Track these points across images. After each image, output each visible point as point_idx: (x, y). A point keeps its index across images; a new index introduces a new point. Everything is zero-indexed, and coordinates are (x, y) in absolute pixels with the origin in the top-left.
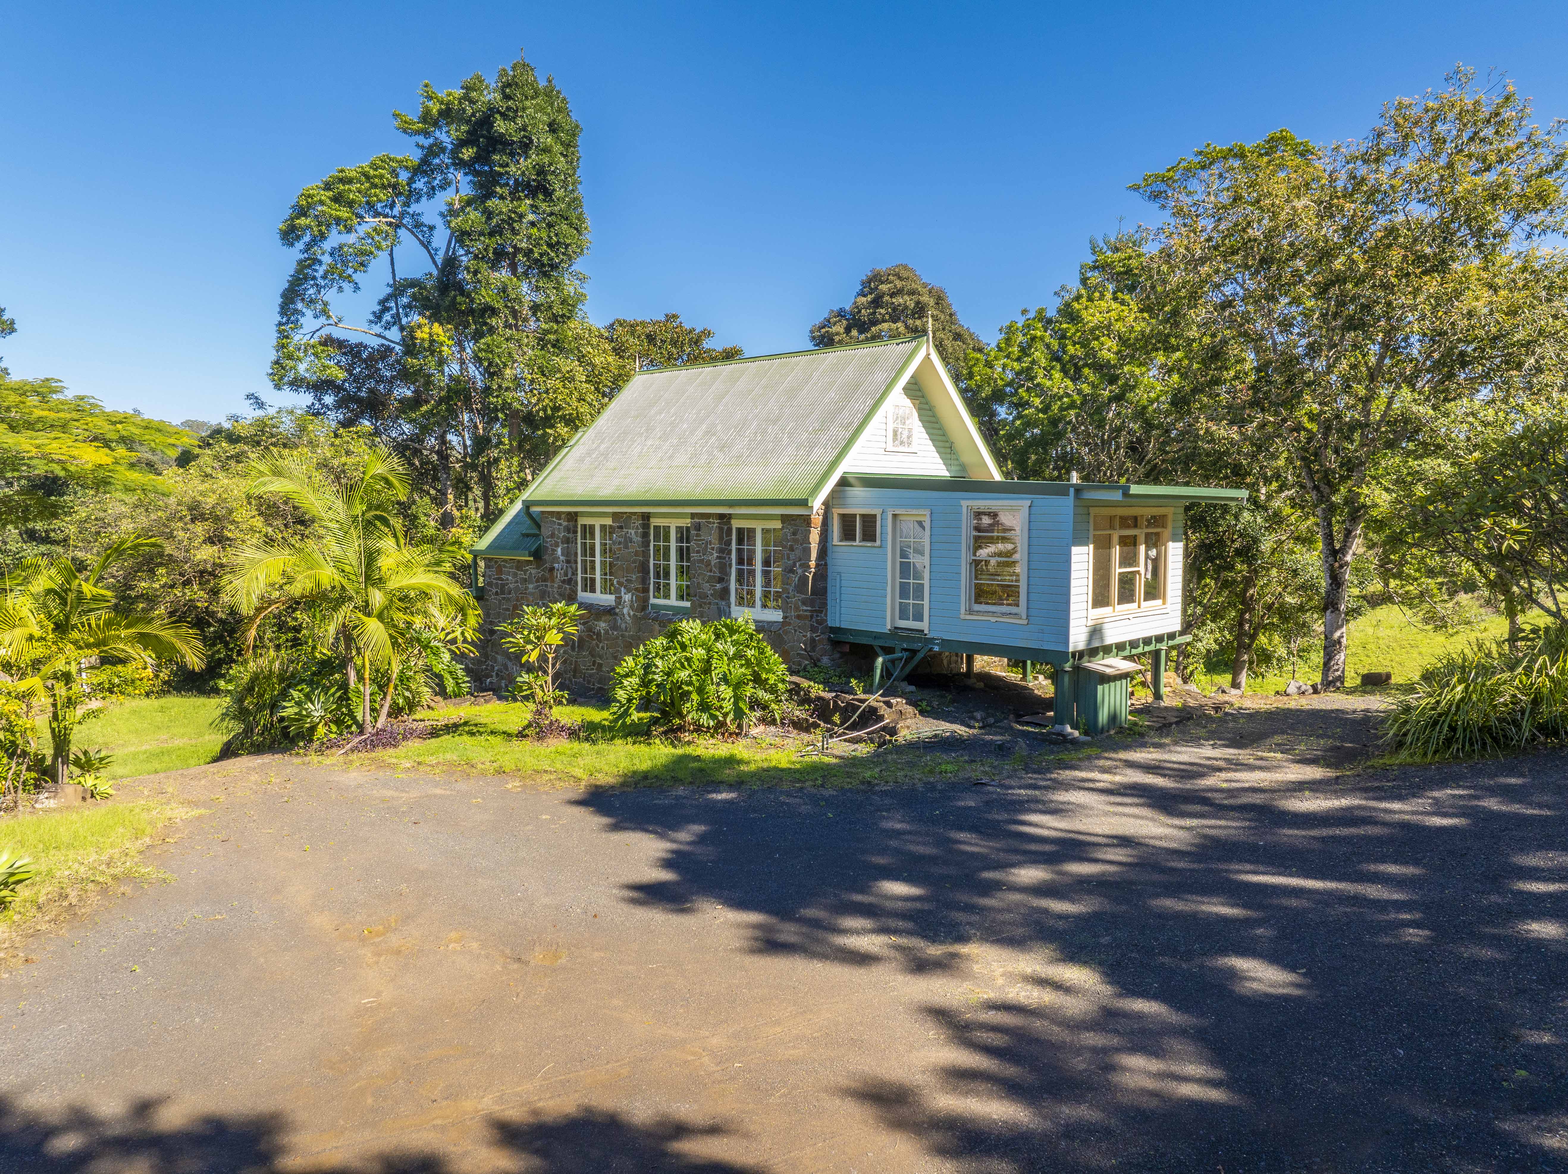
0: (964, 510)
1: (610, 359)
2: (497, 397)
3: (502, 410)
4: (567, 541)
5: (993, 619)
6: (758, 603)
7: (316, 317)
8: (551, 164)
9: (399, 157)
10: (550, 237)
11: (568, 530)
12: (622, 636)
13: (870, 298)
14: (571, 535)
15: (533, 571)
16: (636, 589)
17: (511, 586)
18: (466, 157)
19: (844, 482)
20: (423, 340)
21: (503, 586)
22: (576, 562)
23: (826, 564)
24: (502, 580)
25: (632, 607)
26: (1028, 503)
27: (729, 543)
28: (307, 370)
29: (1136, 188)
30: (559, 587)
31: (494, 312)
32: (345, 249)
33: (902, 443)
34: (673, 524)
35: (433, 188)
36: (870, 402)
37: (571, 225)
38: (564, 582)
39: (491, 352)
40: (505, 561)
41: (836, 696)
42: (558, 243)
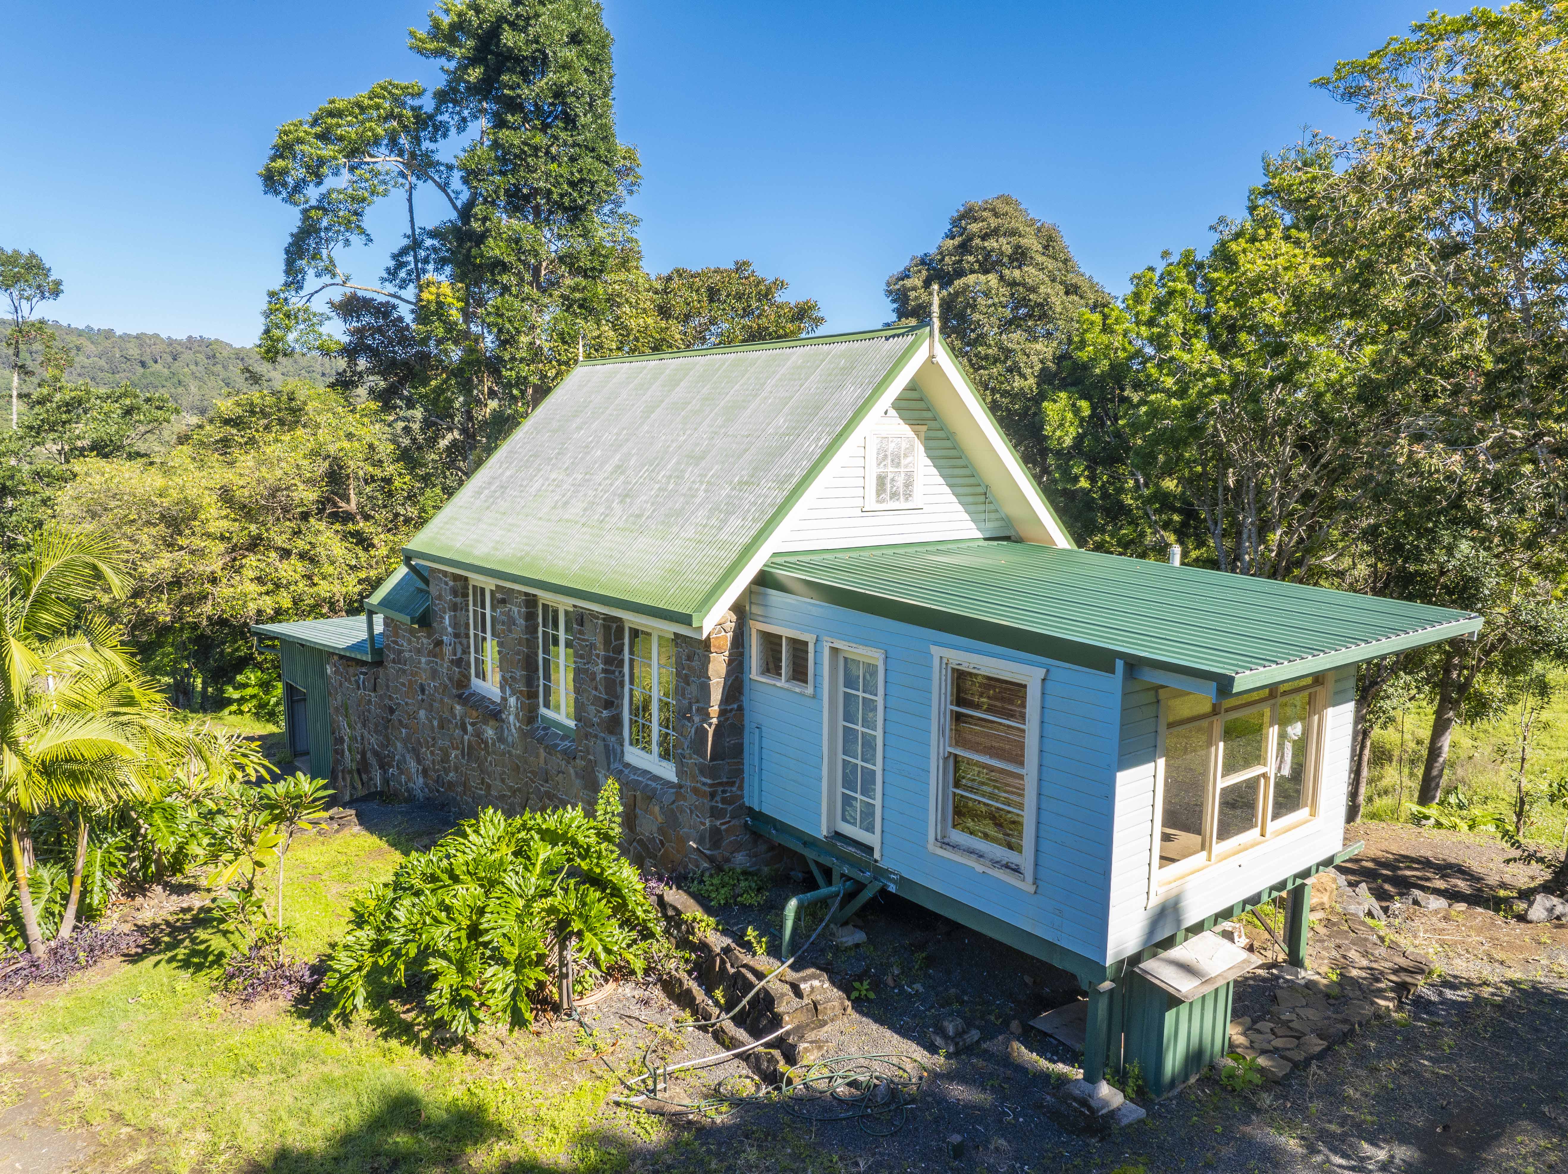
0: (936, 662)
1: (650, 321)
4: (454, 607)
5: (979, 868)
6: (656, 749)
7: (318, 275)
9: (404, 83)
12: (509, 752)
13: (958, 241)
15: (424, 641)
16: (521, 692)
17: (407, 655)
18: (472, 79)
20: (428, 301)
21: (398, 653)
22: (467, 636)
23: (741, 709)
24: (398, 644)
25: (516, 716)
26: (1041, 672)
27: (620, 651)
28: (297, 341)
29: (1323, 84)
30: (448, 668)
31: (505, 268)
32: (334, 196)
33: (894, 495)
34: (562, 604)
35: (464, 120)
36: (825, 440)
37: (598, 158)
38: (452, 662)
39: (501, 316)
40: (397, 621)
41: (727, 950)
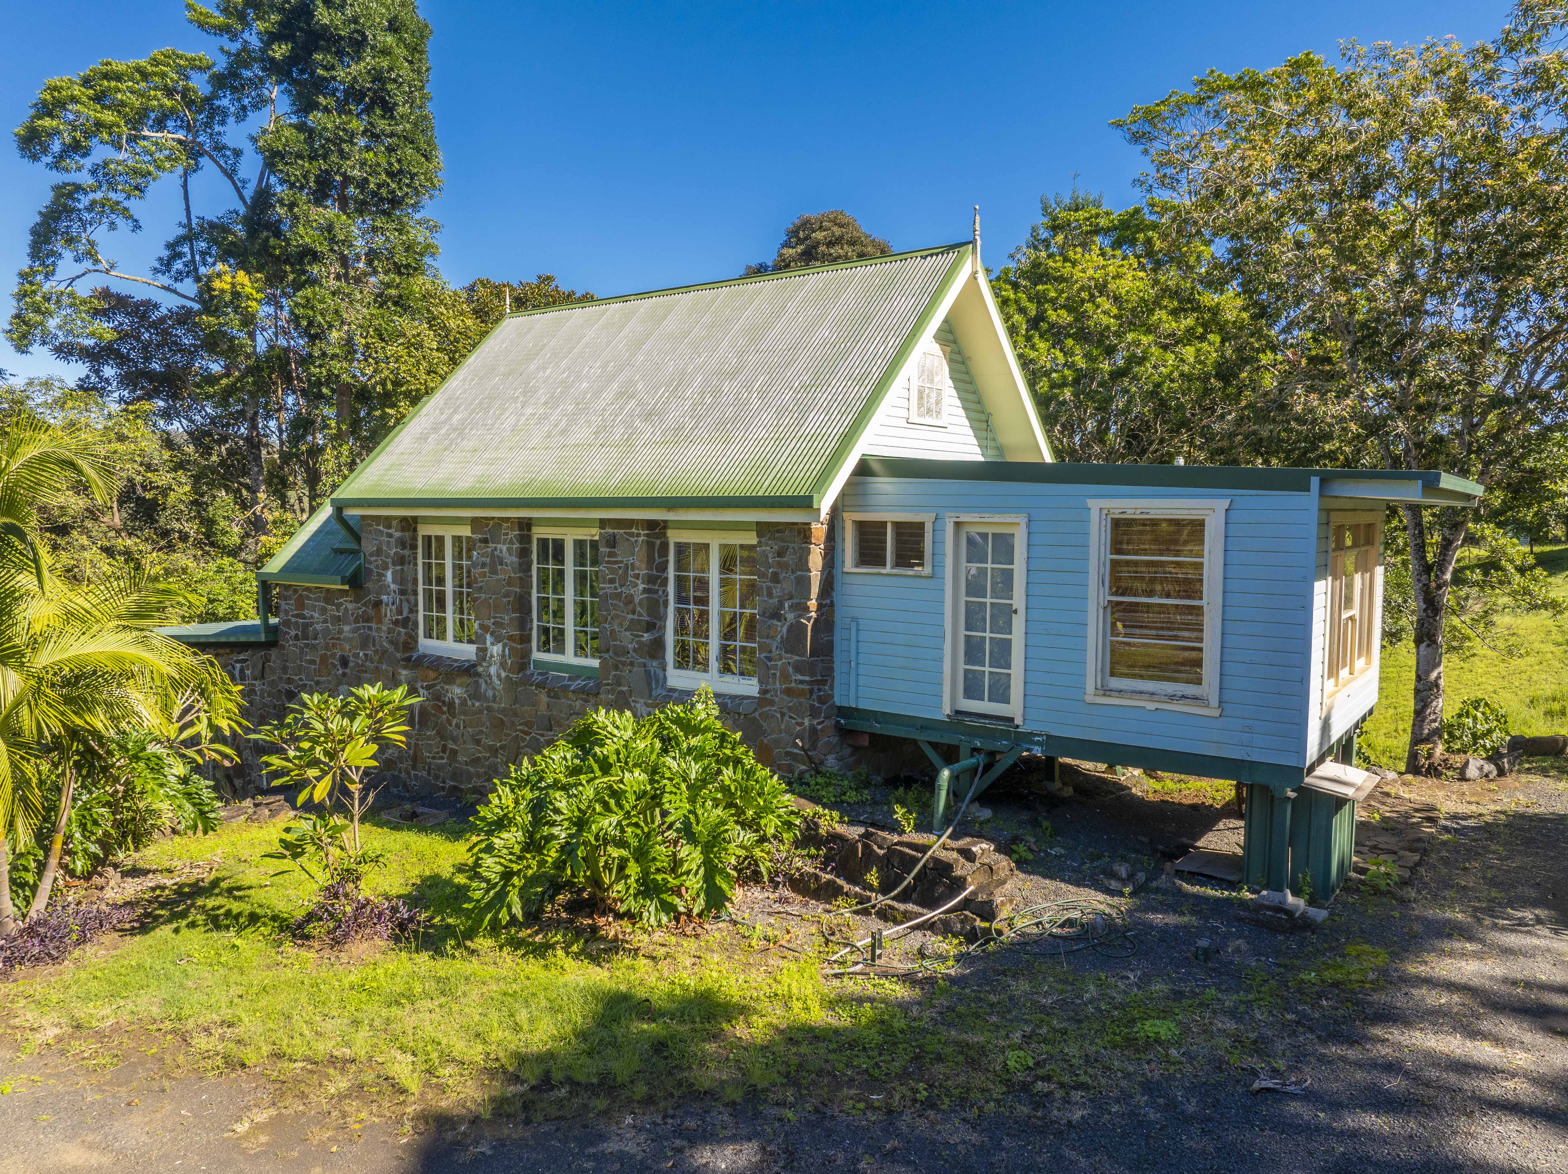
0: (1094, 515)
1: (469, 322)
2: (320, 366)
3: (327, 384)
4: (401, 561)
5: (1151, 706)
6: (714, 665)
7: (77, 260)
8: (391, 69)
9: (189, 55)
10: (391, 164)
11: (402, 544)
12: (489, 709)
13: (800, 249)
14: (406, 552)
15: (350, 606)
16: (511, 638)
17: (319, 627)
18: (277, 56)
19: (863, 469)
20: (223, 291)
21: (306, 626)
22: (415, 593)
23: (832, 605)
24: (304, 617)
25: (503, 665)
26: (1226, 503)
27: (663, 567)
28: (60, 327)
29: (1118, 125)
30: (390, 631)
31: (316, 257)
32: (112, 166)
33: (929, 411)
34: (570, 537)
35: (244, 108)
36: (893, 342)
37: (418, 150)
38: (396, 623)
39: (312, 308)
40: (307, 589)
41: (867, 835)
42: (401, 171)
